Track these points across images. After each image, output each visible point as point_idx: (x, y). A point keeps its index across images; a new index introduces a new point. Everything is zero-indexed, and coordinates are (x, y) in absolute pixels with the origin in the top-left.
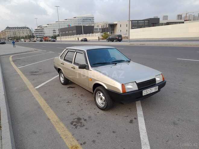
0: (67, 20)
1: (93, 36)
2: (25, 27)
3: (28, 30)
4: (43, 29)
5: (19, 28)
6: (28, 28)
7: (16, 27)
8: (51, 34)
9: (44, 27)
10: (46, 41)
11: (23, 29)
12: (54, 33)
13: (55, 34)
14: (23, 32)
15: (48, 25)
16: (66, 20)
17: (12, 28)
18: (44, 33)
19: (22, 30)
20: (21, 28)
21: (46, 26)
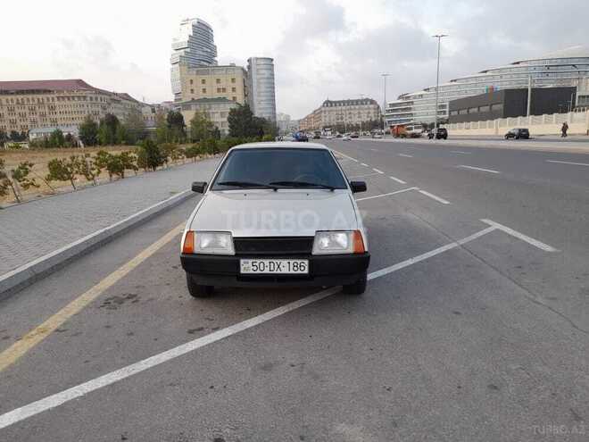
0: (488, 74)
1: (550, 122)
2: (367, 100)
3: (372, 106)
4: (412, 102)
5: (352, 101)
6: (372, 102)
7: (346, 99)
8: (430, 118)
9: (415, 97)
10: (398, 136)
11: (362, 104)
12: (439, 113)
13: (441, 116)
14: (359, 113)
15: (425, 90)
16: (486, 72)
17: (335, 102)
18: (412, 114)
19: (357, 107)
20: (357, 102)
21: (422, 95)
